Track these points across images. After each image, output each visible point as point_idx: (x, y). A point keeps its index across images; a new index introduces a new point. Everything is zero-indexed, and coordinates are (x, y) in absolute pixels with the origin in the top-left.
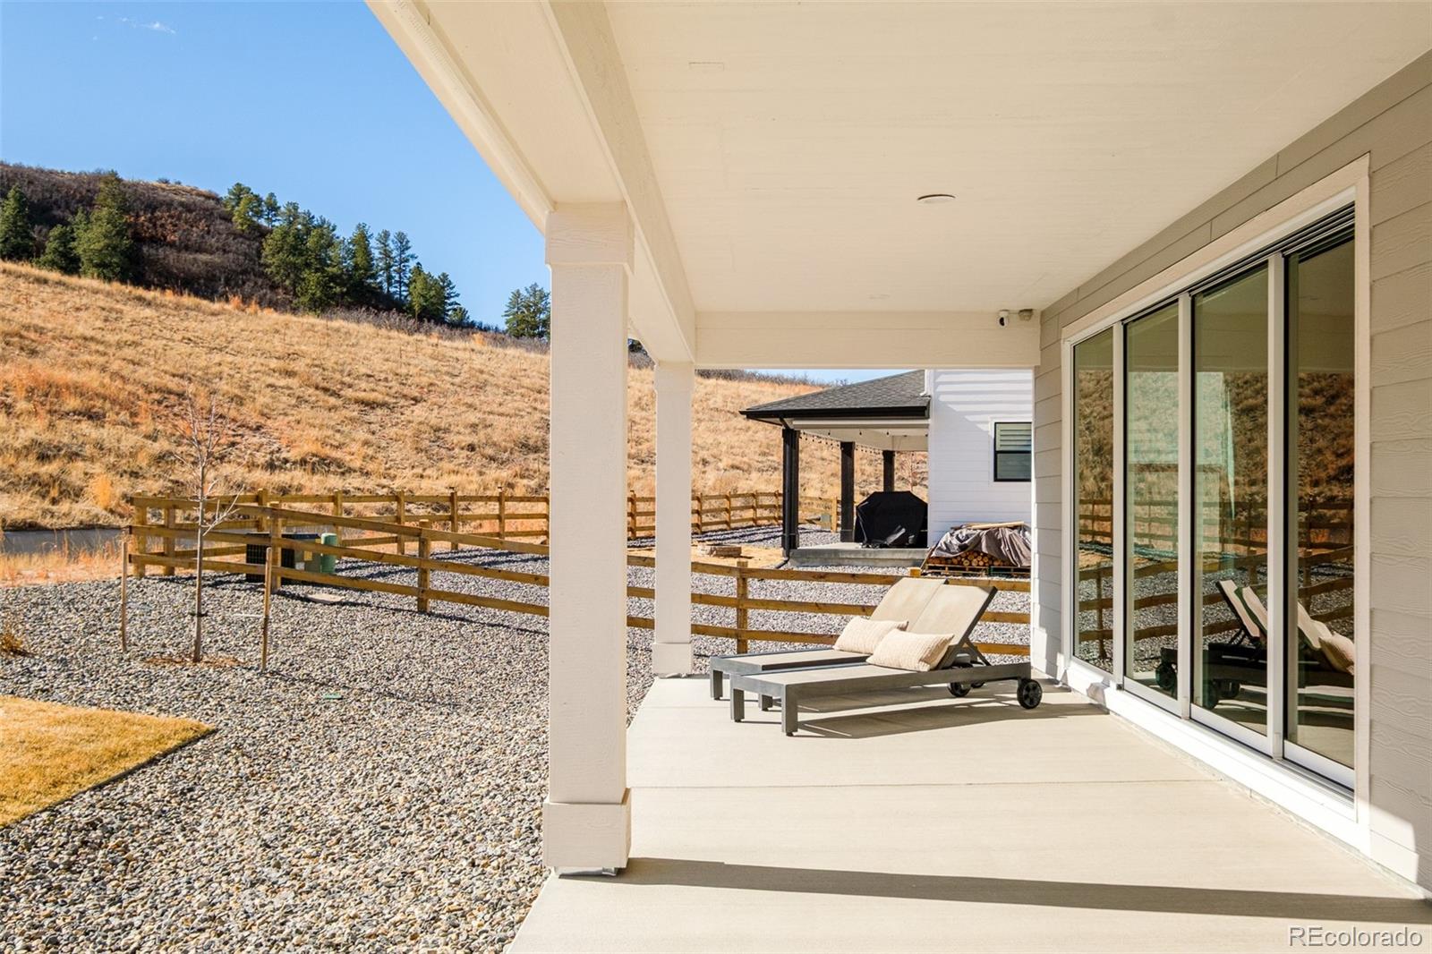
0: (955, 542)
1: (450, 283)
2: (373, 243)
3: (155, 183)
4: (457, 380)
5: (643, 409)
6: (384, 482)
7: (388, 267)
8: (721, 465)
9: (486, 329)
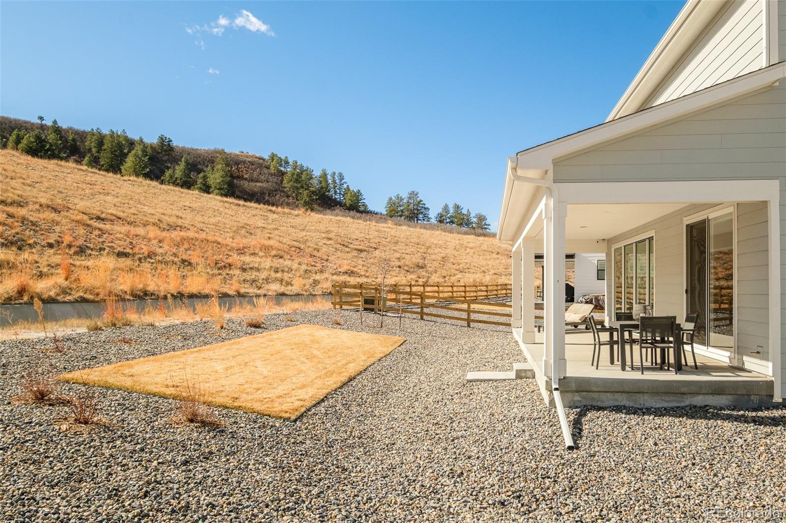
0: (584, 300)
1: (361, 194)
2: (329, 177)
3: (239, 153)
4: (387, 240)
5: (457, 251)
6: (374, 279)
7: (335, 187)
8: (490, 273)
9: (376, 214)
